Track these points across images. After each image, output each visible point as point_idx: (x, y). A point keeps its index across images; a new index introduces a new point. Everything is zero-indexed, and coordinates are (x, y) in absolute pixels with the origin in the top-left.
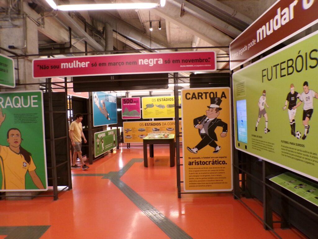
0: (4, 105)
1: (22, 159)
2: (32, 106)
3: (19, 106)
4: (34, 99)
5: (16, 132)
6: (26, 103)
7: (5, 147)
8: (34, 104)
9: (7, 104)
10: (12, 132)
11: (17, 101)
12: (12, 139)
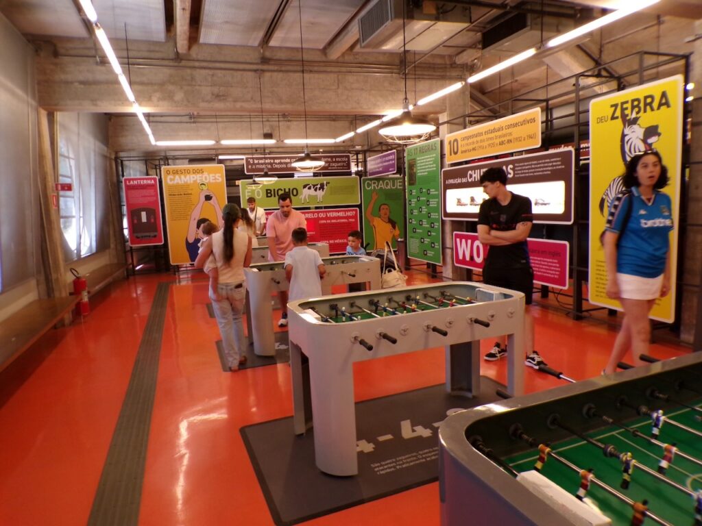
0: (378, 186)
1: (389, 226)
2: (398, 187)
3: (389, 187)
4: (400, 182)
5: (386, 207)
6: (394, 185)
7: (377, 218)
8: (400, 186)
9: (380, 186)
10: (383, 206)
11: (387, 184)
12: (382, 212)
